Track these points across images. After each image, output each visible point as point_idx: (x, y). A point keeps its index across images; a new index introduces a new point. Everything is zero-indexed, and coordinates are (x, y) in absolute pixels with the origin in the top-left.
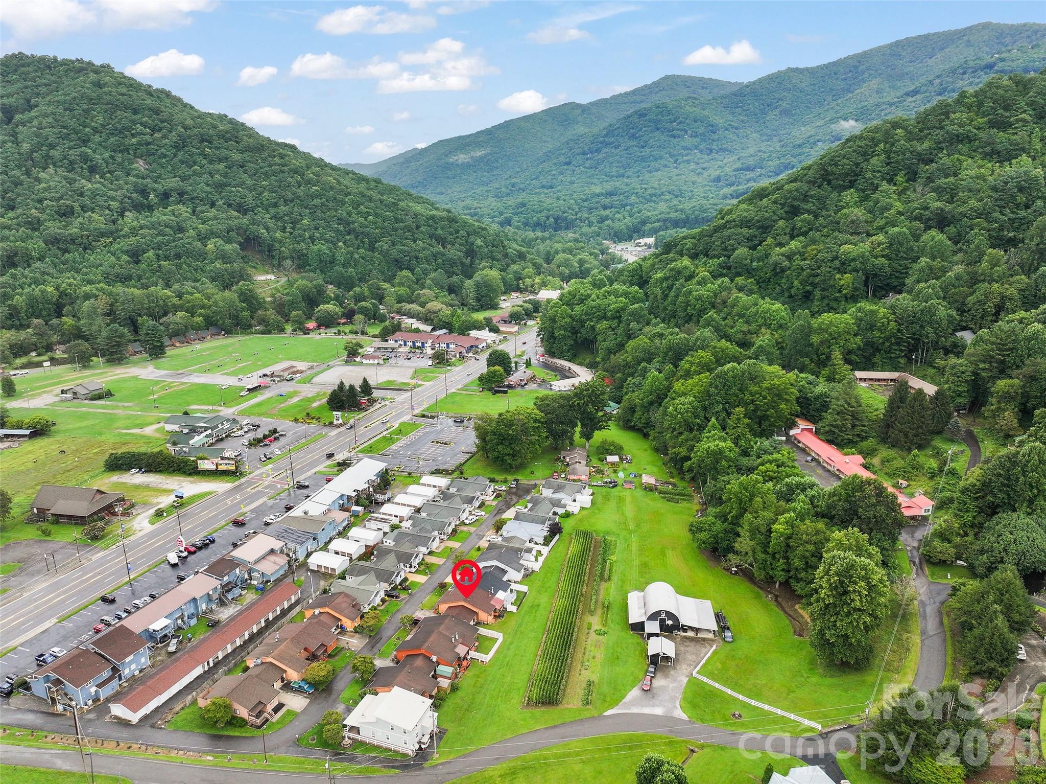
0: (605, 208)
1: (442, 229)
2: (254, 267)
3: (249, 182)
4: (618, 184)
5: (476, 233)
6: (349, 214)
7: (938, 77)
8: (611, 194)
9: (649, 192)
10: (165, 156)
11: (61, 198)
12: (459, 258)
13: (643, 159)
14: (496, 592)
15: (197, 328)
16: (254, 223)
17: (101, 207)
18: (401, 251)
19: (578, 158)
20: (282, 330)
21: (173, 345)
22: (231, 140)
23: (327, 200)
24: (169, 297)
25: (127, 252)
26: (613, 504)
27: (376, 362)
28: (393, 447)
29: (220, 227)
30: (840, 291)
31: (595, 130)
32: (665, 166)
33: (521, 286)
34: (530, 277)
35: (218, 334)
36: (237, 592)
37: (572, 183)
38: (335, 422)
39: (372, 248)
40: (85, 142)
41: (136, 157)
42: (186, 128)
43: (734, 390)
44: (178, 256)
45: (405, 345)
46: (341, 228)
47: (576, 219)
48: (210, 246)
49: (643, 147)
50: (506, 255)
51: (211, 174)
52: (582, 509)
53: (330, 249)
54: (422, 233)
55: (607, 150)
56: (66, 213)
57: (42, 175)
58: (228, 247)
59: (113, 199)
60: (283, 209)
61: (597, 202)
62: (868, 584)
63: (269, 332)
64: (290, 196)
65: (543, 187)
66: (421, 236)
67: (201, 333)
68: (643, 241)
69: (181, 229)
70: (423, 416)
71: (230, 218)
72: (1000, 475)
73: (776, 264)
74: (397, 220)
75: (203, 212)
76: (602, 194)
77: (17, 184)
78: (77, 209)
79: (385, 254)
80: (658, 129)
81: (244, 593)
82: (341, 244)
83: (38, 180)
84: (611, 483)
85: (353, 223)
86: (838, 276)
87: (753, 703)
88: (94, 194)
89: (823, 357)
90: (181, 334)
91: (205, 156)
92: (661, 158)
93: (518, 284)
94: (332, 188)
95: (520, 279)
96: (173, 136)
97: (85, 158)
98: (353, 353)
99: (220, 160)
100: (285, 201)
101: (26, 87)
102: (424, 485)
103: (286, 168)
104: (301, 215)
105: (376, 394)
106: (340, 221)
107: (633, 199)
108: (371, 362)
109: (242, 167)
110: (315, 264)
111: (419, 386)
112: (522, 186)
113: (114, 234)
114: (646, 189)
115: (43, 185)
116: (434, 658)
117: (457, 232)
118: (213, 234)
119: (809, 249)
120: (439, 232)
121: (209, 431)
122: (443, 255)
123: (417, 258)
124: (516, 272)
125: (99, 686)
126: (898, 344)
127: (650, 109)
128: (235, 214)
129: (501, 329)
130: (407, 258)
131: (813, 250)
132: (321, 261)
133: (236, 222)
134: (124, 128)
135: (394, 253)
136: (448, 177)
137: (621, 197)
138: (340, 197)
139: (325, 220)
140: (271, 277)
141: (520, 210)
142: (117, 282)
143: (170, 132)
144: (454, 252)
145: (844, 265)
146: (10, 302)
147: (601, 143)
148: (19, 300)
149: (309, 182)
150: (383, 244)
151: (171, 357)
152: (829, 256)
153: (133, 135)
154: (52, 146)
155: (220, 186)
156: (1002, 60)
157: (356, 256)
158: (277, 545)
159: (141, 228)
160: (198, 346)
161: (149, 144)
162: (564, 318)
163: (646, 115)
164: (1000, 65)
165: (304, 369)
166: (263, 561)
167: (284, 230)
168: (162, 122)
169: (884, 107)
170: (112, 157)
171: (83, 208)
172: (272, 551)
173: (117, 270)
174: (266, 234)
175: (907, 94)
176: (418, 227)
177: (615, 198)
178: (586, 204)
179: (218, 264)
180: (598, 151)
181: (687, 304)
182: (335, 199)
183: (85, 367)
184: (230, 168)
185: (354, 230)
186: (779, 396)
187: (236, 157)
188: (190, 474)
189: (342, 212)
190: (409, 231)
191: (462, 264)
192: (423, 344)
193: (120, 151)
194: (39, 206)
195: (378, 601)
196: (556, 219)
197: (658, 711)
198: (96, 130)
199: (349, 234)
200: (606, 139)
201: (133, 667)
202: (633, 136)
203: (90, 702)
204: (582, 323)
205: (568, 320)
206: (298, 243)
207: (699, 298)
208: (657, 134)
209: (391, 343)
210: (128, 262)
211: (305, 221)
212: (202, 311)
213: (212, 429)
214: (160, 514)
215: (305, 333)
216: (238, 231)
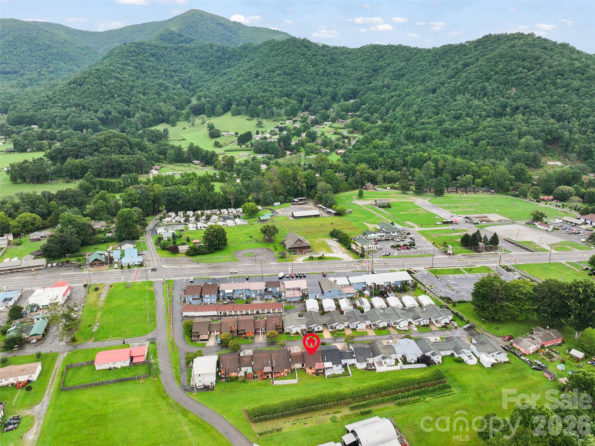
3: (576, 101)
10: (528, 85)
11: (459, 110)
14: (327, 361)
16: (564, 128)
17: (476, 114)
20: (525, 196)
21: (457, 192)
24: (472, 166)
25: (473, 140)
26: (508, 376)
27: (546, 228)
29: (536, 129)
35: (488, 191)
38: (448, 252)
40: (488, 80)
41: (512, 86)
42: (549, 68)
44: (500, 144)
48: (523, 140)
51: (552, 96)
52: (478, 364)
56: (457, 118)
57: (458, 98)
58: (535, 141)
59: (484, 110)
63: (517, 196)
67: (478, 189)
69: (511, 129)
75: (532, 119)
77: (446, 102)
78: (464, 115)
81: (273, 299)
83: (455, 100)
84: (539, 365)
88: (477, 107)
91: (554, 84)
96: (539, 74)
97: (483, 88)
98: (538, 217)
99: (564, 87)
101: (481, 52)
102: (416, 299)
108: (543, 227)
109: (577, 90)
111: (544, 251)
113: (474, 129)
115: (456, 103)
116: (253, 363)
118: (529, 133)
125: (193, 299)
128: (553, 121)
133: (550, 126)
134: (512, 70)
142: (459, 154)
143: (539, 70)
146: (405, 158)
148: (409, 158)
153: (515, 74)
154: (470, 83)
155: (553, 104)
158: (304, 287)
159: (490, 127)
161: (523, 78)
166: (291, 291)
168: (537, 64)
170: (498, 87)
171: (467, 115)
172: (299, 289)
173: (463, 148)
174: (567, 136)
179: (521, 152)
183: (404, 193)
184: (566, 91)
187: (576, 84)
188: (348, 249)
193: (505, 84)
194: (448, 113)
195: (294, 331)
198: (497, 73)
201: (209, 300)
203: (188, 303)
209: (581, 221)
210: (471, 145)
213: (386, 233)
214: (311, 258)
215: (537, 201)
216: (550, 132)
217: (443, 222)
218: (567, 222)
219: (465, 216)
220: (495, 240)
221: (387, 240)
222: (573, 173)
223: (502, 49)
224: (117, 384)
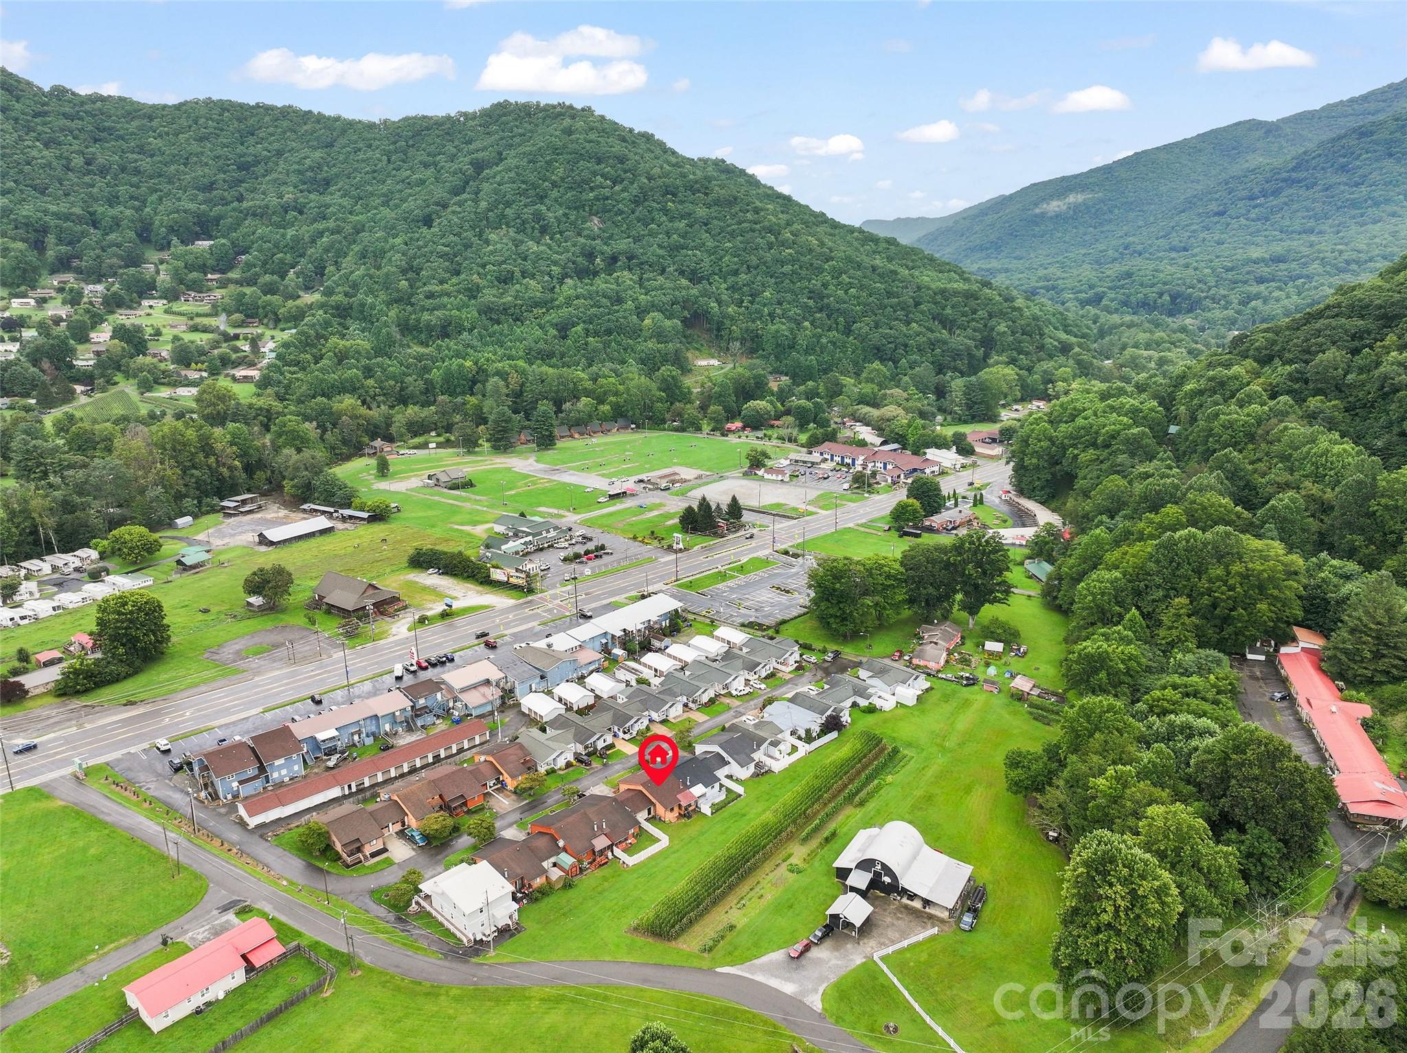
0: (1261, 280)
1: (953, 307)
2: (697, 349)
3: (710, 244)
4: (1297, 244)
5: (1002, 314)
6: (825, 285)
8: (1278, 260)
9: (1345, 256)
10: (621, 212)
11: (504, 262)
12: (968, 348)
13: (1354, 204)
14: (693, 785)
15: (604, 419)
16: (705, 294)
17: (542, 272)
18: (884, 336)
19: (1240, 204)
20: (699, 429)
21: (572, 436)
22: (699, 191)
23: (801, 267)
24: (581, 379)
25: (555, 326)
26: (947, 708)
27: (780, 478)
29: (664, 299)
31: (1277, 162)
32: (1394, 215)
34: (1064, 380)
35: (626, 427)
36: (429, 719)
37: (1220, 243)
38: (675, 546)
39: (848, 331)
40: (542, 198)
41: (591, 214)
42: (649, 179)
43: (1185, 570)
44: (609, 332)
45: (832, 460)
46: (811, 303)
47: (1206, 297)
48: (647, 322)
49: (1357, 184)
50: (1041, 347)
51: (668, 234)
52: (899, 705)
53: (791, 330)
54: (922, 313)
55: (1291, 191)
56: (505, 280)
57: (493, 237)
58: (668, 323)
59: (555, 263)
60: (743, 277)
61: (1248, 273)
63: (683, 430)
64: (754, 260)
65: (1173, 249)
66: (919, 316)
67: (606, 425)
69: (620, 301)
70: (786, 553)
71: (679, 288)
74: (890, 294)
75: (649, 280)
76: (1263, 260)
77: (467, 246)
78: (518, 274)
79: (863, 339)
80: (1391, 155)
81: (438, 722)
82: (807, 324)
83: (487, 242)
84: (967, 678)
85: (828, 296)
88: (539, 257)
90: (581, 425)
91: (665, 211)
92: (1387, 201)
94: (811, 251)
95: (1051, 381)
96: (634, 189)
97: (538, 217)
98: (757, 462)
99: (682, 217)
100: (748, 267)
101: (502, 139)
102: (717, 637)
103: (758, 226)
104: (763, 285)
105: (747, 517)
106: (812, 294)
107: (1315, 267)
108: (774, 477)
109: (706, 225)
110: (769, 347)
111: (812, 514)
112: (1139, 248)
113: (547, 304)
114: (1341, 252)
115: (491, 248)
116: (561, 843)
117: (974, 312)
118: (653, 307)
120: (948, 311)
121: (530, 538)
122: (945, 343)
123: (906, 346)
124: (1045, 372)
125: (241, 783)
127: (1382, 123)
128: (684, 282)
129: (977, 449)
130: (892, 346)
132: (778, 345)
133: (684, 293)
134: (583, 181)
135: (875, 338)
136: (1034, 236)
137: (1294, 265)
138: (817, 263)
139: (793, 292)
140: (715, 362)
141: (1122, 282)
142: (537, 358)
143: (632, 183)
144: (961, 340)
146: (426, 376)
147: (1284, 180)
148: (436, 374)
149: (783, 244)
150: (861, 327)
151: (560, 449)
153: (592, 189)
154: (508, 204)
155: (674, 249)
157: (824, 340)
159: (577, 297)
160: (598, 440)
161: (607, 198)
163: (1372, 133)
166: (474, 691)
167: (740, 303)
168: (626, 172)
170: (565, 215)
171: (524, 274)
172: (487, 682)
173: (541, 345)
174: (716, 309)
176: (917, 304)
177: (1282, 266)
178: (1230, 275)
179: (651, 344)
180: (1276, 193)
182: (811, 265)
183: (469, 452)
184: (691, 227)
185: (828, 306)
187: (701, 212)
189: (816, 283)
190: (903, 309)
191: (971, 356)
192: (854, 460)
193: (575, 208)
194: (481, 270)
195: (561, 763)
196: (1174, 298)
197: (789, 988)
198: (555, 185)
199: (821, 310)
200: (1294, 175)
201: (284, 772)
202: (1344, 168)
203: (229, 797)
204: (1064, 448)
205: (1045, 444)
206: (754, 321)
207: (1229, 426)
208: (1388, 163)
209: (816, 457)
210: (555, 337)
211: (767, 294)
212: (613, 399)
213: (534, 535)
214: (422, 620)
215: (723, 435)
216: (685, 304)
217: (610, 496)
218: (797, 461)
219: (636, 478)
220: (735, 509)
221: (542, 550)
222: (755, 377)
223: (550, 134)
224: (267, 1028)
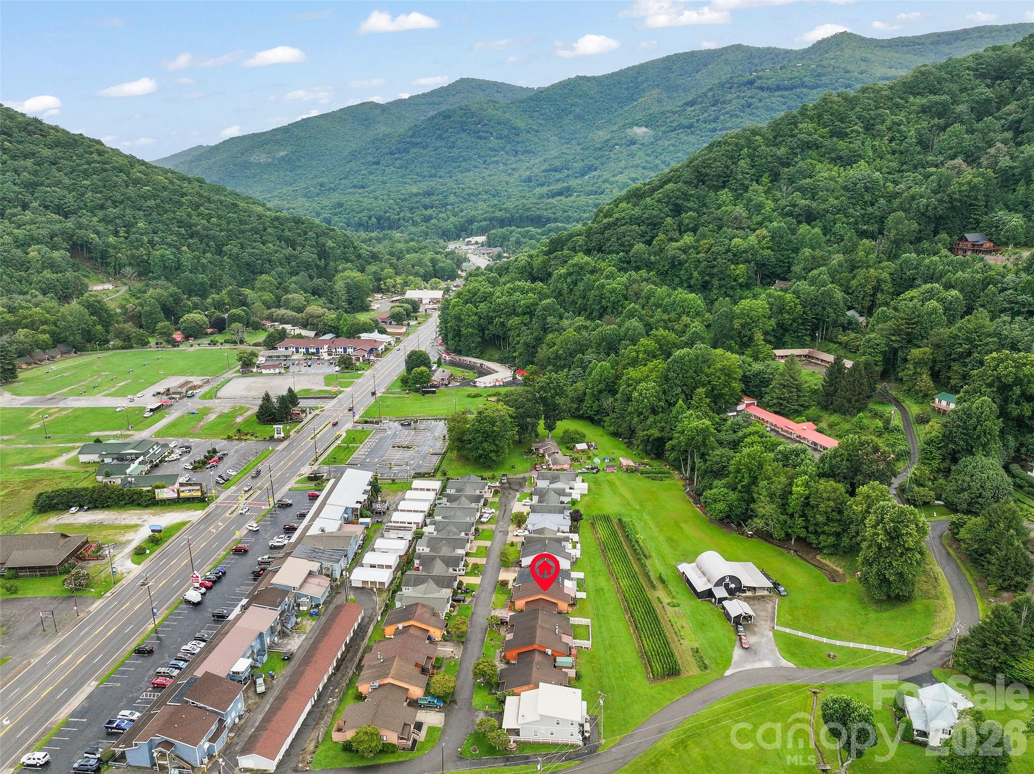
0: (426, 207)
1: (289, 230)
2: (86, 276)
3: (66, 181)
4: (433, 183)
5: (325, 234)
6: (190, 215)
7: (711, 90)
8: (428, 194)
9: (467, 191)
12: (313, 260)
13: (453, 160)
14: (563, 582)
15: (44, 347)
16: (80, 227)
18: (251, 255)
19: (387, 157)
20: (144, 344)
22: (35, 133)
23: (162, 201)
24: (1, 313)
26: (606, 488)
27: (277, 371)
28: (354, 455)
29: (41, 232)
30: (735, 280)
31: (401, 131)
32: (475, 167)
33: (383, 286)
34: (391, 278)
35: (69, 352)
36: (293, 620)
37: (384, 183)
38: (276, 436)
39: (219, 252)
45: (297, 352)
46: (183, 231)
47: (399, 220)
48: (33, 254)
49: (451, 148)
50: (359, 256)
52: (583, 495)
53: (174, 254)
54: (270, 234)
55: (416, 150)
58: (56, 254)
60: (112, 211)
61: (417, 202)
62: (917, 525)
63: (132, 347)
64: (118, 196)
65: (355, 187)
66: (270, 238)
67: (52, 352)
68: (473, 239)
70: (366, 422)
71: (50, 222)
72: (959, 426)
73: (674, 258)
74: (242, 222)
76: (419, 194)
79: (236, 258)
80: (464, 131)
81: (299, 620)
82: (185, 248)
84: (592, 469)
85: (196, 225)
86: (733, 267)
87: (838, 643)
89: (746, 339)
90: (26, 353)
92: (470, 158)
93: (379, 285)
94: (165, 188)
95: (380, 280)
98: (248, 362)
99: (26, 157)
100: (114, 202)
102: (416, 489)
103: (107, 166)
104: (134, 217)
105: (303, 403)
106: (181, 223)
107: (452, 198)
108: (272, 371)
109: (54, 164)
110: (158, 270)
111: (341, 392)
112: (332, 186)
114: (463, 189)
116: (549, 652)
117: (305, 233)
118: (33, 240)
119: (702, 243)
120: (287, 233)
121: (141, 458)
122: (296, 257)
123: (270, 261)
124: (375, 273)
125: (213, 740)
126: (803, 324)
127: (454, 111)
128: (56, 217)
129: (389, 330)
130: (260, 262)
131: (705, 244)
132: (165, 268)
133: (58, 226)
135: (245, 256)
137: (440, 197)
138: (176, 198)
139: (163, 223)
140: (109, 286)
144: (308, 254)
145: (736, 257)
147: (408, 143)
149: (136, 182)
150: (232, 247)
151: (25, 380)
152: (722, 249)
155: (31, 186)
156: (760, 78)
157: (204, 261)
158: (315, 566)
160: (51, 367)
162: (470, 316)
163: (450, 117)
164: (759, 82)
165: (200, 383)
166: (306, 585)
167: (116, 234)
169: (669, 115)
172: (311, 574)
174: (97, 239)
175: (686, 104)
176: (265, 229)
177: (434, 198)
178: (406, 204)
179: (47, 274)
180: (406, 151)
181: (602, 296)
182: (171, 200)
185: (197, 233)
186: (729, 375)
187: (46, 152)
188: (147, 506)
189: (180, 214)
190: (256, 233)
191: (317, 266)
192: (318, 349)
195: (448, 607)
196: (379, 219)
197: (767, 664)
199: (191, 237)
200: (413, 140)
201: (233, 715)
202: (440, 137)
203: (206, 760)
204: (490, 320)
206: (137, 248)
208: (464, 135)
209: (281, 351)
211: (140, 225)
212: (45, 327)
214: (142, 551)
215: (174, 346)
216: (68, 236)
217: (151, 410)
218: (270, 357)
220: (293, 399)
